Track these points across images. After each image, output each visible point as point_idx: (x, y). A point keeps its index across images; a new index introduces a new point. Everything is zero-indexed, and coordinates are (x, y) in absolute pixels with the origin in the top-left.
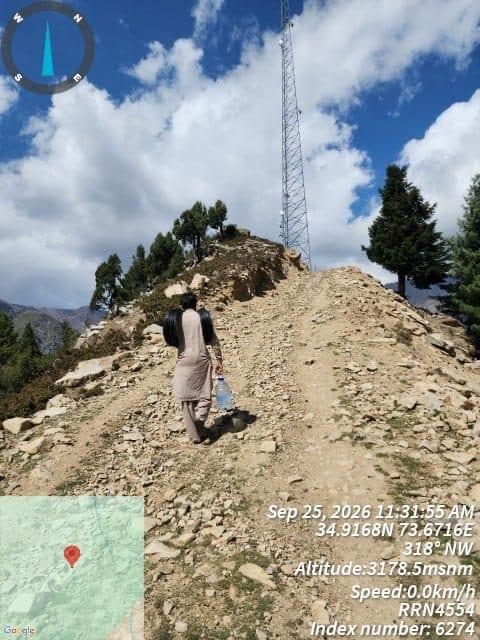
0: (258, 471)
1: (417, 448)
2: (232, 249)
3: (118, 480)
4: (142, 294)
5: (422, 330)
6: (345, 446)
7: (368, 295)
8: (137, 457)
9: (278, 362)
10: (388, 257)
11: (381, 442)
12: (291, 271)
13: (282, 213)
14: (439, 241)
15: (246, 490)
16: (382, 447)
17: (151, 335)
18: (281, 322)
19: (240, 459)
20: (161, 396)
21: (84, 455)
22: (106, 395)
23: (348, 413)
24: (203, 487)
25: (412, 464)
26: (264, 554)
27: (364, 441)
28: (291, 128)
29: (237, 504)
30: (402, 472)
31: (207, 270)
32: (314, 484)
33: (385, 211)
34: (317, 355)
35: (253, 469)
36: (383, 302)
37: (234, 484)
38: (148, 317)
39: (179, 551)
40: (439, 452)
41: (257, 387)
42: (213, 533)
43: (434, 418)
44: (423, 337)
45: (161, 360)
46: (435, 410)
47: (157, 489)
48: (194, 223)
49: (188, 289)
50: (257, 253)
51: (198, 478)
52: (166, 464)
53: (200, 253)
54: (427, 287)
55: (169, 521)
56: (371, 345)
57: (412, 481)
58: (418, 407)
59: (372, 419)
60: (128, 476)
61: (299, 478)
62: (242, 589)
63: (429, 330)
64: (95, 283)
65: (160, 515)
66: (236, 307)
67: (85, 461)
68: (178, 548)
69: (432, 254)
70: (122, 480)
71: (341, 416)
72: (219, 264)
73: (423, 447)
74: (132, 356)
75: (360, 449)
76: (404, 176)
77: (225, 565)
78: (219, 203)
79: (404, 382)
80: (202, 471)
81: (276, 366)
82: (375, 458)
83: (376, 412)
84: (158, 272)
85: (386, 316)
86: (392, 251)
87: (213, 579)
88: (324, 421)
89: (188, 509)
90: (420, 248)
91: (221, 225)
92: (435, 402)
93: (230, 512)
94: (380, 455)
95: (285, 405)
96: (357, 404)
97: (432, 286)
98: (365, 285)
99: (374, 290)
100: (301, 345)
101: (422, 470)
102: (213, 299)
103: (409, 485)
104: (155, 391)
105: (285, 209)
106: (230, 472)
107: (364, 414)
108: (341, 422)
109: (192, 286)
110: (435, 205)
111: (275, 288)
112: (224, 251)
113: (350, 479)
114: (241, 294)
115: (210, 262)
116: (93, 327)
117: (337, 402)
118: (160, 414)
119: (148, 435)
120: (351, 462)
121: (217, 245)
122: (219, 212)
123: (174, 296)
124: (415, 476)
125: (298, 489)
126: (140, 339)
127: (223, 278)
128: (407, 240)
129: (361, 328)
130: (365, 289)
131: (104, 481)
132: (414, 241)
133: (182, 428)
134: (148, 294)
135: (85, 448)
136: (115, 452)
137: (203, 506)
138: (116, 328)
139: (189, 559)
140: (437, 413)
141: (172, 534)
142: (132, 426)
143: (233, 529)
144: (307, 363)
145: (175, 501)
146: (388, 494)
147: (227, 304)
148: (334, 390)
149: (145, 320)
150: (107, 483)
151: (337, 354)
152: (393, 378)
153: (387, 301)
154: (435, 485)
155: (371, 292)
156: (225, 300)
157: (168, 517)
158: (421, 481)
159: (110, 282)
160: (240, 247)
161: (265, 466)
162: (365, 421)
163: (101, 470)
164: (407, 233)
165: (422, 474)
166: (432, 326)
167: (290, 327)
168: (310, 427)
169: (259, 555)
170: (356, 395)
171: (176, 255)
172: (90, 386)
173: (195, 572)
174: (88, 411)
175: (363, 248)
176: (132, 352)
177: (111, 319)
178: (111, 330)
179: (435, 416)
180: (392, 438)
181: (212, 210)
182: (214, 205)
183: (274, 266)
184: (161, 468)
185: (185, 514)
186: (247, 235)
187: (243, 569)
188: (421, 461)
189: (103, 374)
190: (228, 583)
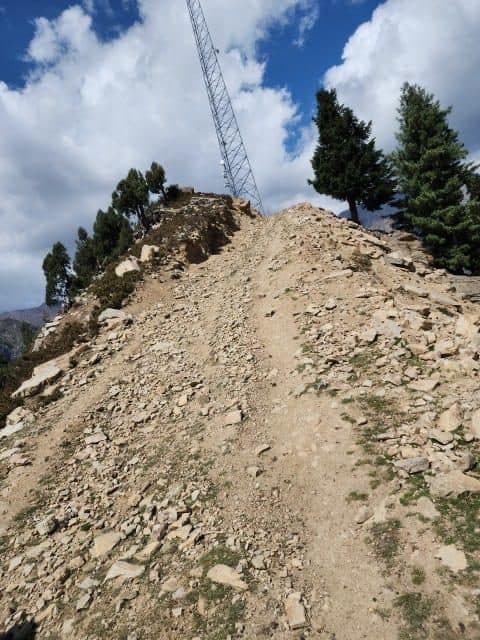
0: (224, 448)
1: (381, 384)
2: (178, 210)
3: (82, 493)
4: (94, 278)
5: (379, 252)
6: (310, 399)
7: (321, 229)
8: (100, 460)
9: (240, 321)
10: (336, 186)
11: (345, 386)
12: (244, 220)
13: (222, 162)
14: (381, 159)
15: (213, 474)
16: (347, 391)
17: (108, 321)
18: (240, 277)
19: (206, 438)
20: (123, 386)
21: (43, 473)
22: (66, 398)
23: (311, 361)
24: (169, 480)
25: (377, 403)
26: (233, 548)
27: (328, 389)
28: (211, 70)
29: (205, 493)
30: (369, 415)
31: (155, 238)
32: (283, 450)
33: (323, 140)
34: (276, 305)
35: (220, 447)
36: (337, 232)
37: (202, 469)
38: (102, 302)
39: (143, 568)
40: (404, 383)
41: (221, 353)
42: (179, 535)
43: (396, 347)
44: (382, 258)
45: (121, 345)
46: (396, 338)
47: (123, 494)
48: (133, 192)
49: (139, 263)
50: (204, 209)
51: (164, 472)
52: (130, 462)
53: (146, 222)
54: (378, 208)
55: (134, 530)
56: (328, 281)
57: (380, 423)
58: (379, 338)
59: (334, 362)
60: (92, 485)
61: (266, 446)
62: (211, 597)
63: (387, 250)
64: (45, 278)
65: (124, 526)
66: (193, 270)
67: (45, 480)
68: (143, 563)
69: (376, 173)
70: (85, 492)
71: (304, 366)
72: (167, 230)
73: (387, 382)
74: (90, 348)
75: (325, 399)
76: (335, 99)
77: (193, 572)
78: (154, 166)
79: (363, 314)
80: (168, 462)
81: (238, 326)
82: (341, 406)
83: (338, 353)
84: (107, 251)
85: (343, 247)
86: (338, 179)
87: (180, 593)
88: (288, 375)
89: (154, 511)
90: (364, 170)
91: (162, 188)
92: (393, 329)
93: (198, 504)
94: (345, 401)
95: (249, 366)
96: (320, 348)
97: (382, 206)
98: (318, 220)
99: (327, 222)
100: (260, 297)
101: (389, 408)
102: (168, 268)
103: (376, 428)
104: (117, 381)
105: (225, 157)
106: (197, 457)
107: (326, 358)
108: (305, 372)
109: (143, 259)
110: (370, 123)
111: (230, 242)
112: (170, 215)
113: (318, 435)
114: (196, 256)
115: (158, 229)
116: (49, 325)
117: (299, 351)
118: (123, 406)
119: (111, 433)
120: (318, 415)
121: (162, 210)
122: (157, 176)
123: (126, 274)
124: (382, 416)
125: (266, 460)
126: (96, 328)
127: (173, 243)
128: (351, 164)
129: (317, 266)
130: (319, 223)
131: (65, 498)
132: (357, 164)
133: (146, 417)
134: (100, 277)
135: (44, 463)
136: (78, 461)
137: (170, 503)
138: (71, 321)
139: (153, 575)
140: (398, 340)
141: (137, 547)
142: (94, 427)
143: (201, 524)
144: (267, 315)
145: (141, 504)
146: (357, 444)
147: (183, 270)
148: (296, 338)
149: (99, 306)
150: (69, 499)
151: (295, 299)
152: (352, 312)
153: (342, 231)
154: (403, 422)
155: (325, 226)
156: (180, 266)
157: (132, 527)
158: (388, 420)
159: (60, 273)
160: (186, 208)
161: (232, 441)
162: (328, 365)
163: (63, 485)
164: (349, 158)
165: (388, 412)
166: (389, 246)
167: (249, 280)
168: (274, 385)
169: (228, 551)
170: (318, 338)
171: (123, 230)
172: (48, 391)
173: (160, 589)
174: (47, 421)
175: (310, 182)
176: (89, 344)
177: (66, 312)
178: (67, 324)
179: (396, 344)
180: (356, 379)
181: (148, 174)
182: (149, 169)
183: (224, 219)
184: (126, 468)
185: (151, 519)
186: (191, 193)
187: (211, 574)
188: (387, 398)
189: (61, 374)
190: (197, 594)
